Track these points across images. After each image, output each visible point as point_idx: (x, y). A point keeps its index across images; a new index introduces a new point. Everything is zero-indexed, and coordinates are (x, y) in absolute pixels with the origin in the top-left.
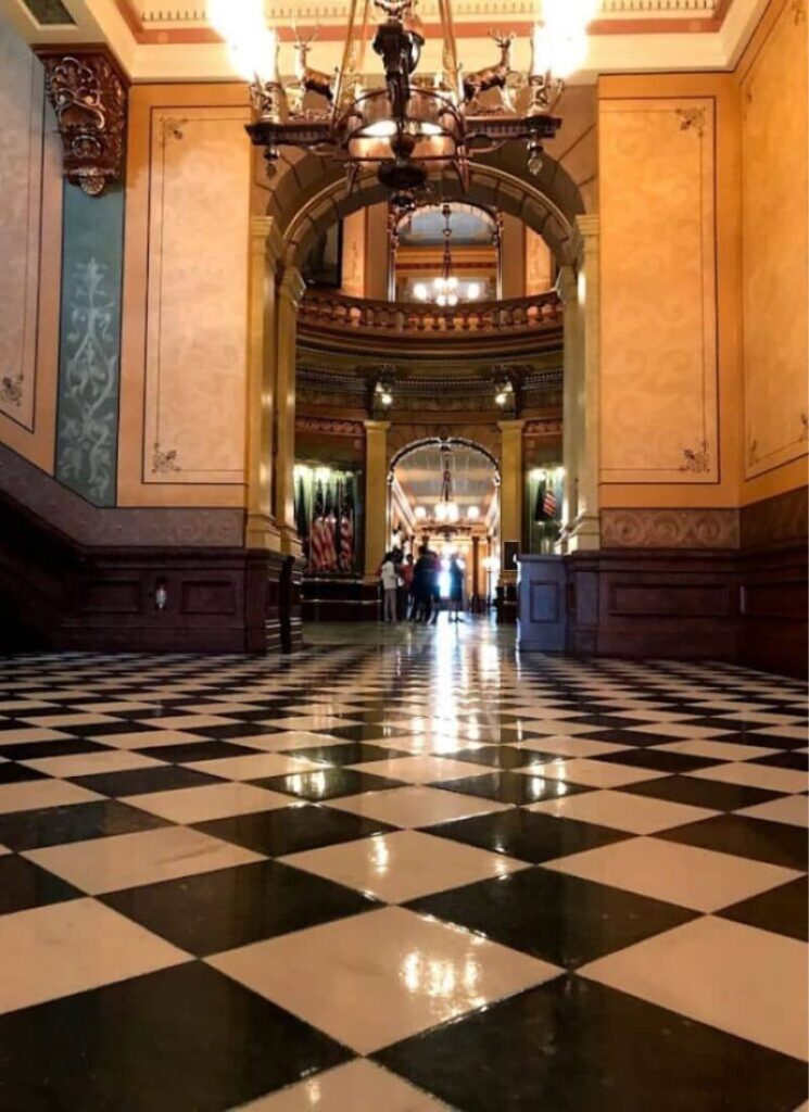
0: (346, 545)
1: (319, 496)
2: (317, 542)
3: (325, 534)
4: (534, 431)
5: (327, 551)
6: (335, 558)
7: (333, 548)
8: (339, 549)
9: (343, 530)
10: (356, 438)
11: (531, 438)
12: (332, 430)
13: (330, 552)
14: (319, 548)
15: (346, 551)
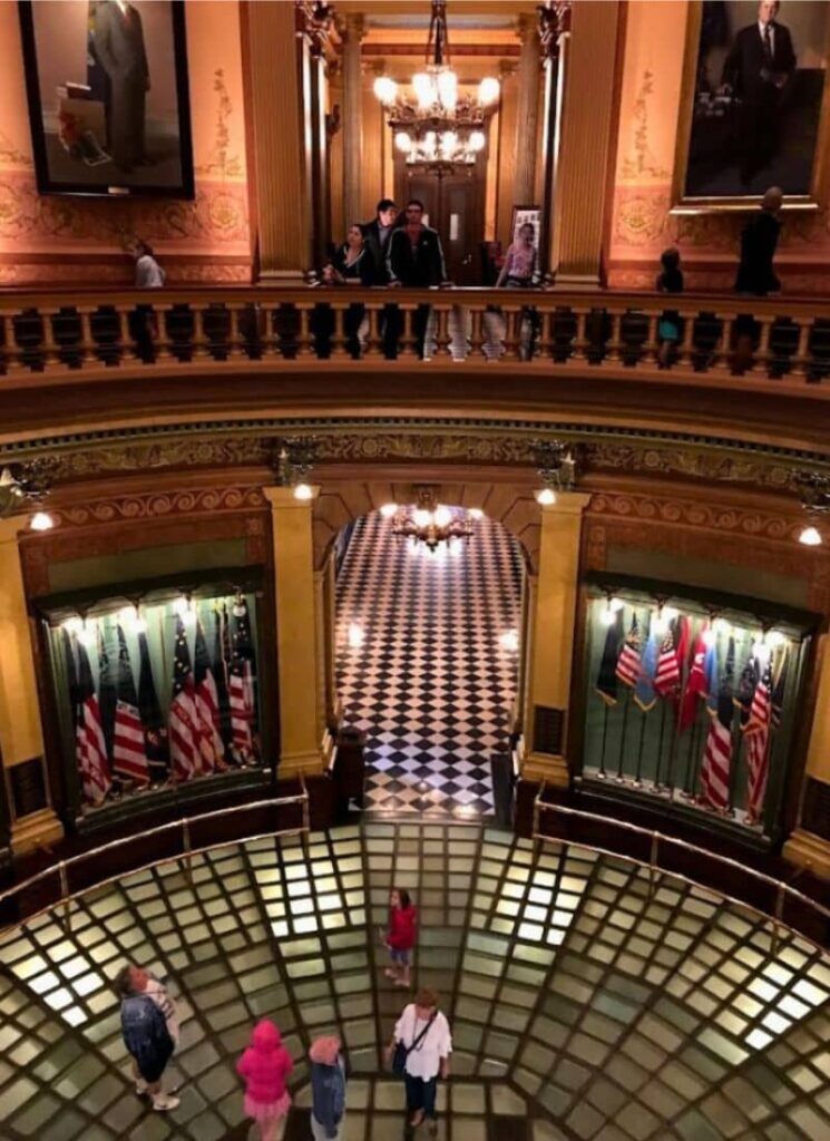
0: (241, 725)
1: (181, 651)
2: (183, 730)
3: (199, 715)
4: (607, 510)
5: (204, 743)
6: (221, 751)
7: (216, 737)
8: (228, 734)
9: (234, 702)
10: (251, 515)
11: (600, 522)
12: (198, 507)
13: (212, 744)
14: (189, 741)
15: (242, 735)
